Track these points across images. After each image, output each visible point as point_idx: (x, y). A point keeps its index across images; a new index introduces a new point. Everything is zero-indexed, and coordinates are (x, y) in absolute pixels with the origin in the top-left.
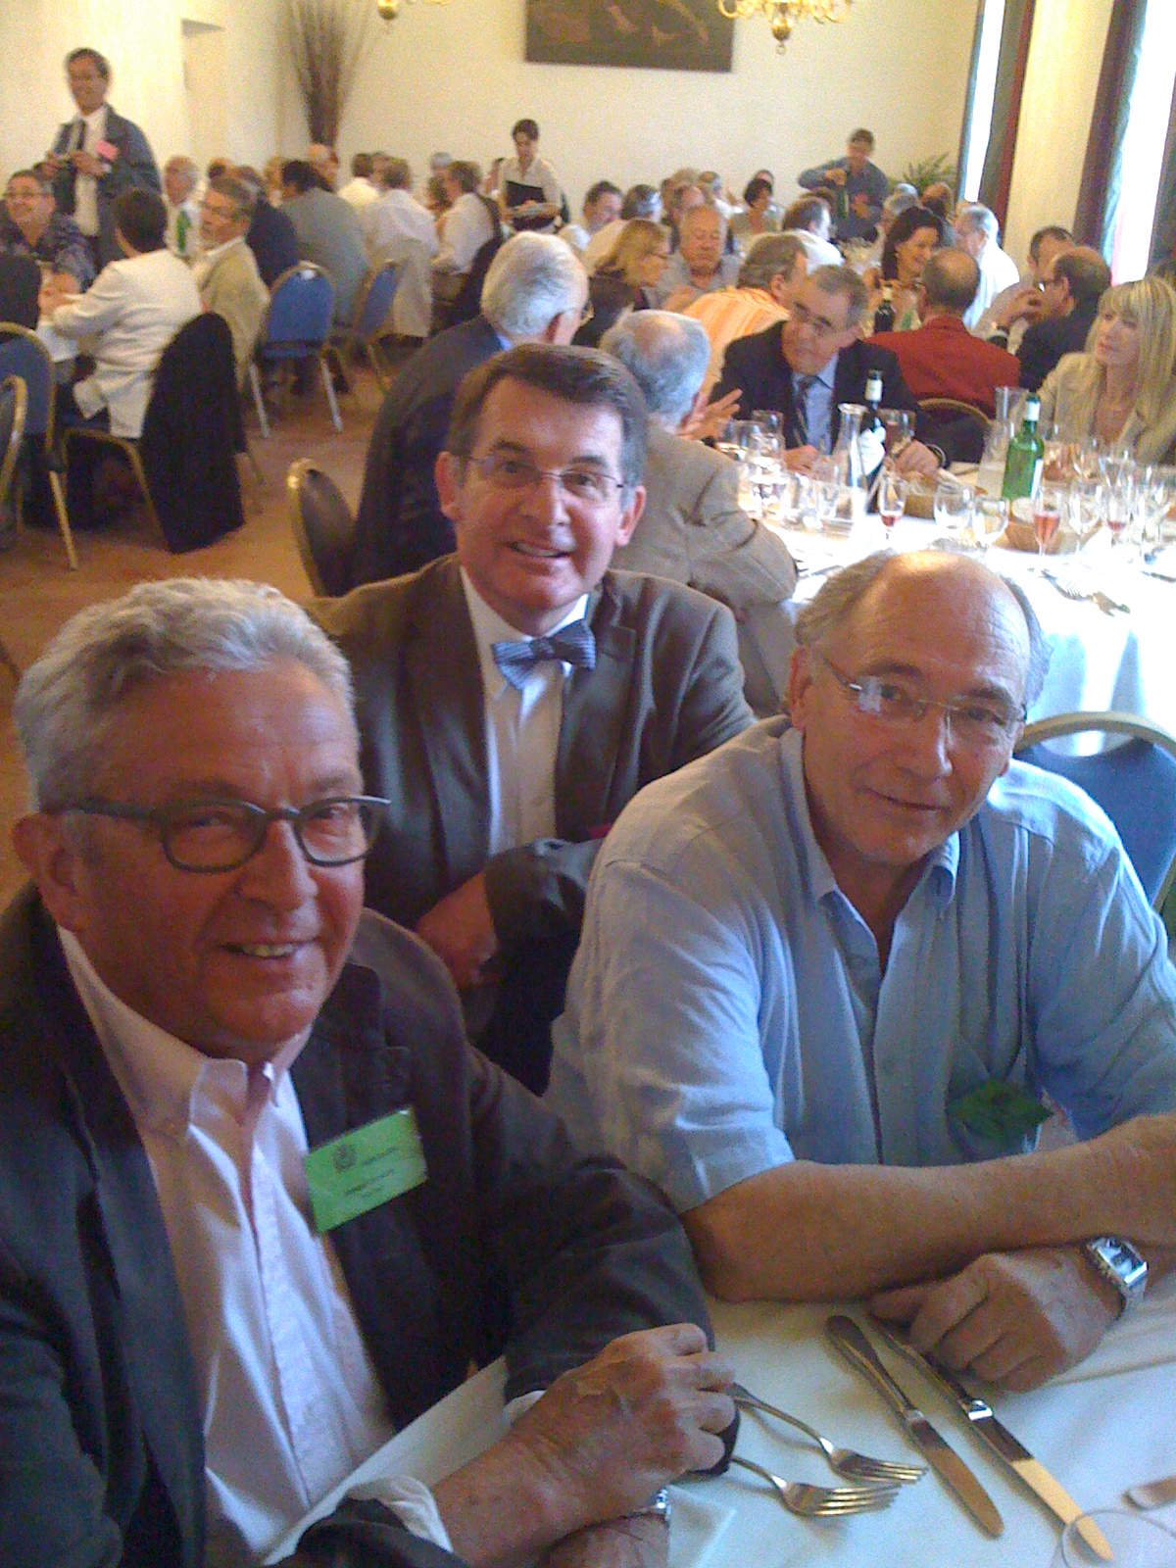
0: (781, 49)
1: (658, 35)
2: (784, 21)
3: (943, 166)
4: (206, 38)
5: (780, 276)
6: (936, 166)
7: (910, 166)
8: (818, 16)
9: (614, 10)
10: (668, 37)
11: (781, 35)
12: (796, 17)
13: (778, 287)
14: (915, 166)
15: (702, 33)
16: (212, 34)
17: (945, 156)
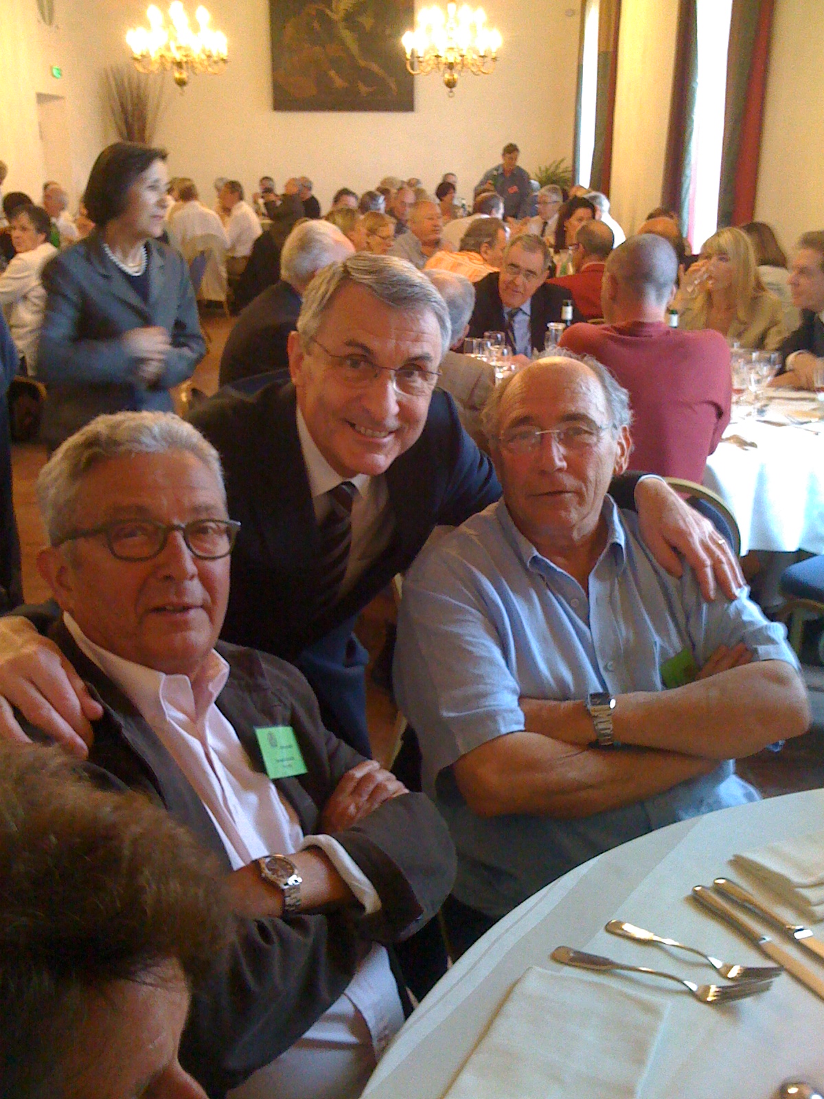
0: (451, 94)
1: (363, 89)
2: (453, 75)
3: (563, 166)
4: (52, 105)
5: (486, 245)
6: (557, 167)
7: (540, 168)
8: (475, 70)
9: (332, 73)
10: (370, 89)
11: (451, 84)
12: (459, 72)
13: (486, 253)
14: (543, 168)
15: (393, 86)
16: (57, 103)
17: (562, 161)
